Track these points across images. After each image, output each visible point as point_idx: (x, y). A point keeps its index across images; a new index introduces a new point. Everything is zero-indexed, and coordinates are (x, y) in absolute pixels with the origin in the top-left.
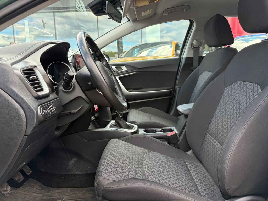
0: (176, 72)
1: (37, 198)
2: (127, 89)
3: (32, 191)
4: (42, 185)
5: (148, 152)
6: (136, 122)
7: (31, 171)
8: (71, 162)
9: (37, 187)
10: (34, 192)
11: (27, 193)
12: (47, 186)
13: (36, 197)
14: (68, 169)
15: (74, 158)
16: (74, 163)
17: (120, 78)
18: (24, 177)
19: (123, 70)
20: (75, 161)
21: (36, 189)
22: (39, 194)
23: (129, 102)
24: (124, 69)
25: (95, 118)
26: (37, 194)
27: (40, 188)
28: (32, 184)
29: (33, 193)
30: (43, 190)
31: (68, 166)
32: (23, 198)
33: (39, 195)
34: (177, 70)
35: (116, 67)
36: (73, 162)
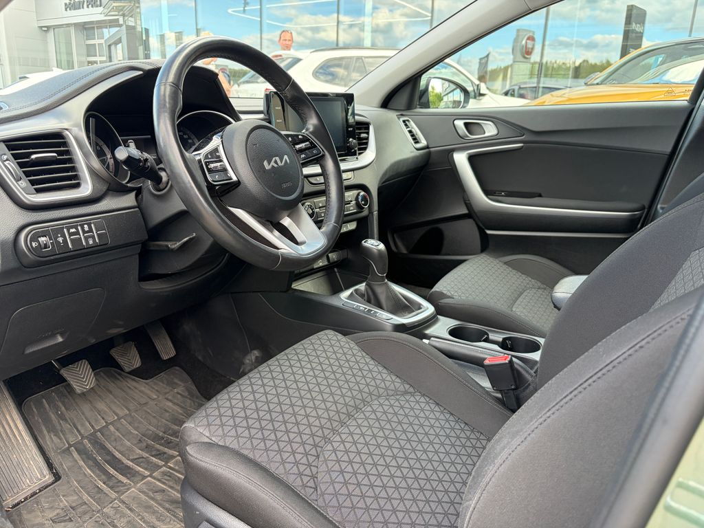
0: (667, 156)
1: (167, 411)
2: (487, 193)
3: (167, 396)
4: (194, 388)
5: (406, 393)
6: (449, 297)
7: (173, 353)
8: (248, 357)
9: (180, 389)
10: (170, 398)
11: (155, 397)
12: (202, 394)
13: (167, 409)
14: (241, 370)
15: (254, 349)
16: (255, 362)
17: (471, 159)
18: (141, 360)
19: (486, 135)
20: (257, 357)
21: (178, 393)
22: (178, 405)
23: (489, 232)
24: (489, 132)
25: (326, 263)
26: (174, 403)
27: (186, 394)
28: (176, 381)
29: (167, 399)
30: (190, 399)
31: (244, 364)
32: (140, 404)
33: (176, 408)
34: (669, 149)
35: (466, 124)
36: (253, 358)
